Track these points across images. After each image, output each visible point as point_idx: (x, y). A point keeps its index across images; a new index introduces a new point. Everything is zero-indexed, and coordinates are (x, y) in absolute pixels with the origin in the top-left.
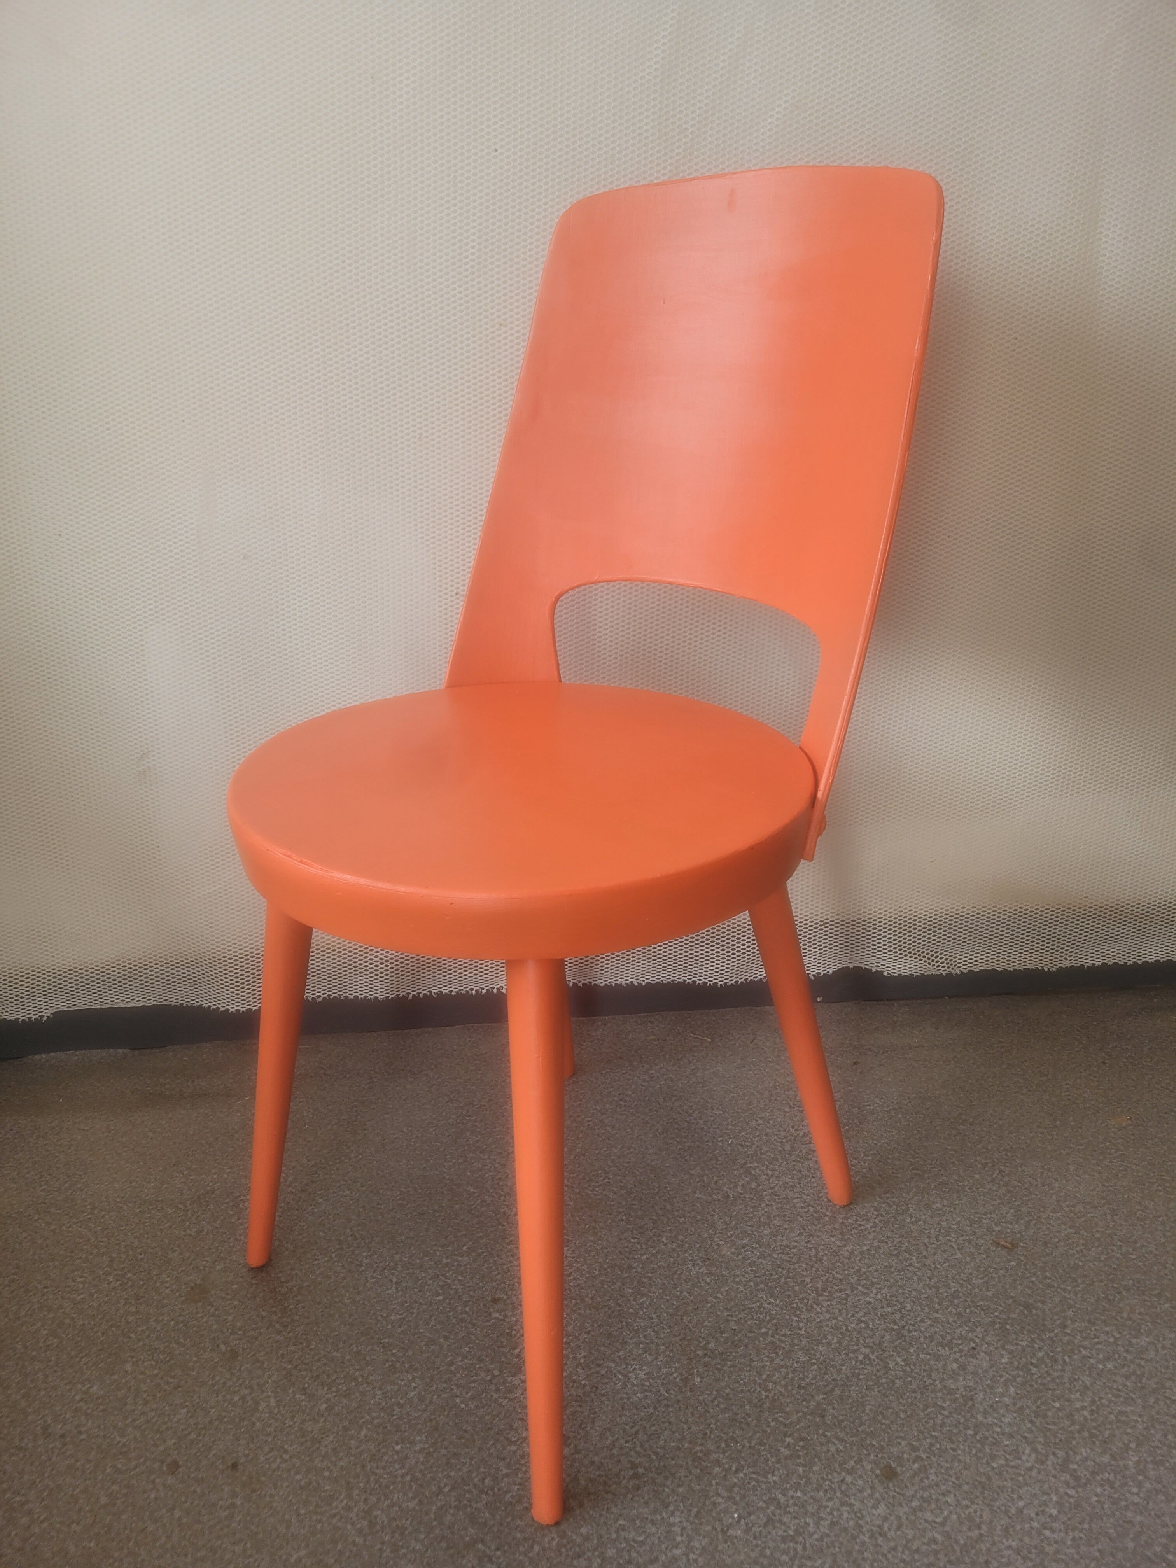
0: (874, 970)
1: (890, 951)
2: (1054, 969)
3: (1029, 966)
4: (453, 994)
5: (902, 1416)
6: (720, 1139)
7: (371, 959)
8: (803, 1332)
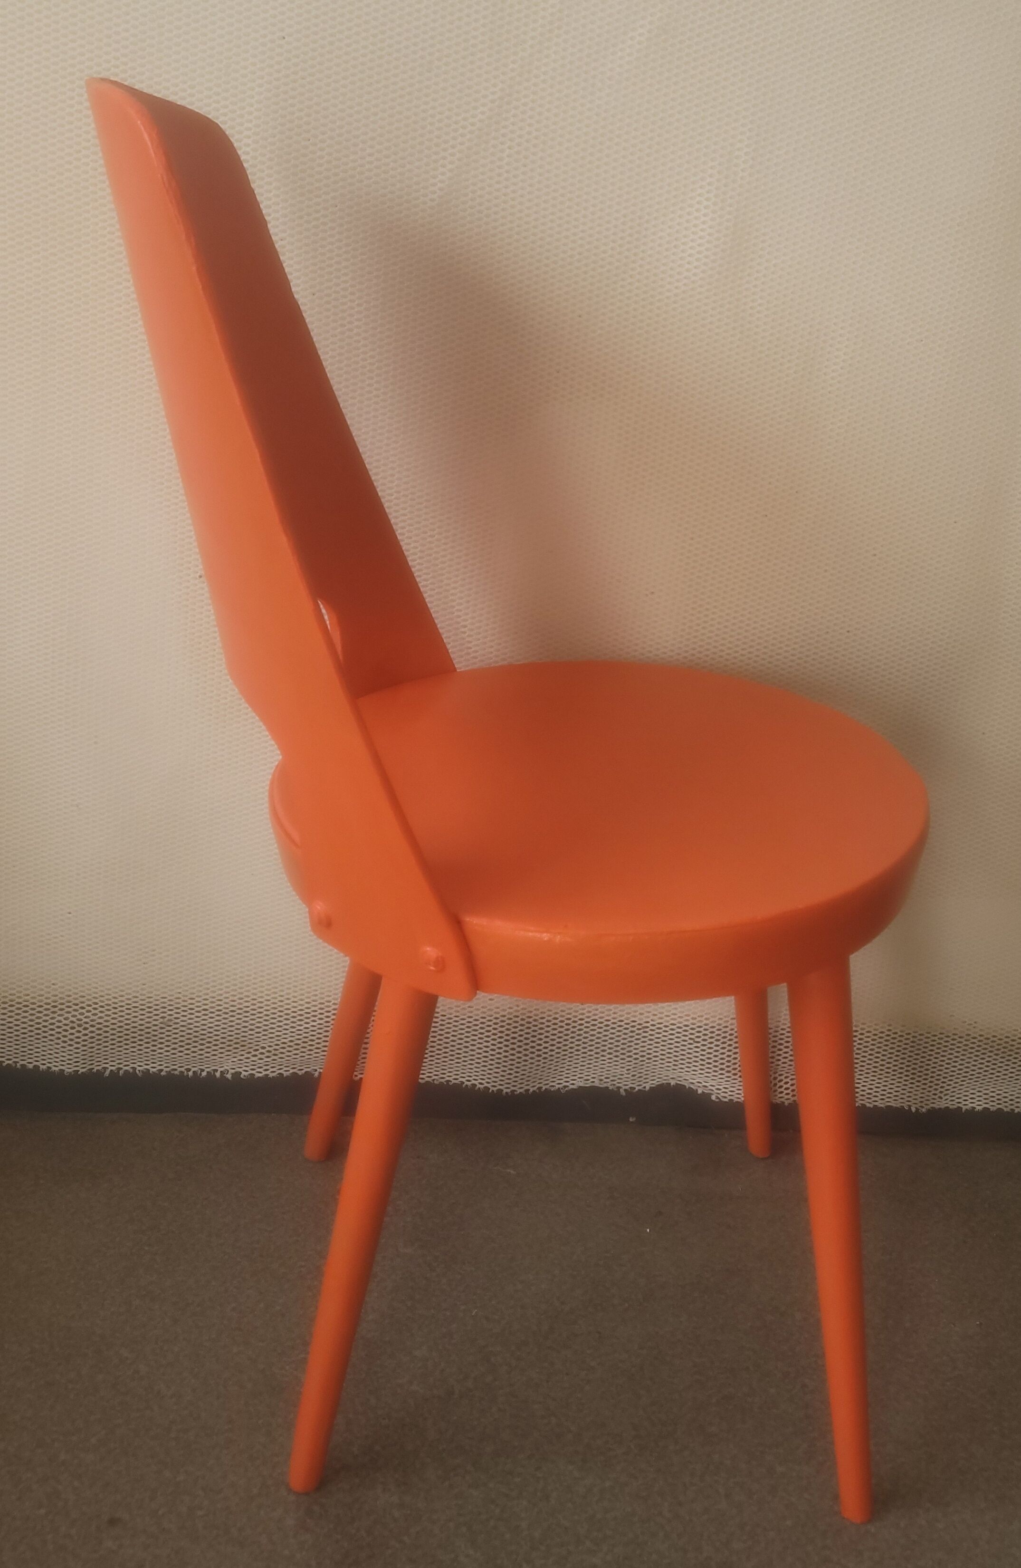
0: (700, 1091)
1: (722, 1069)
2: (924, 1110)
3: (893, 1104)
4: (163, 1073)
7: (59, 1021)
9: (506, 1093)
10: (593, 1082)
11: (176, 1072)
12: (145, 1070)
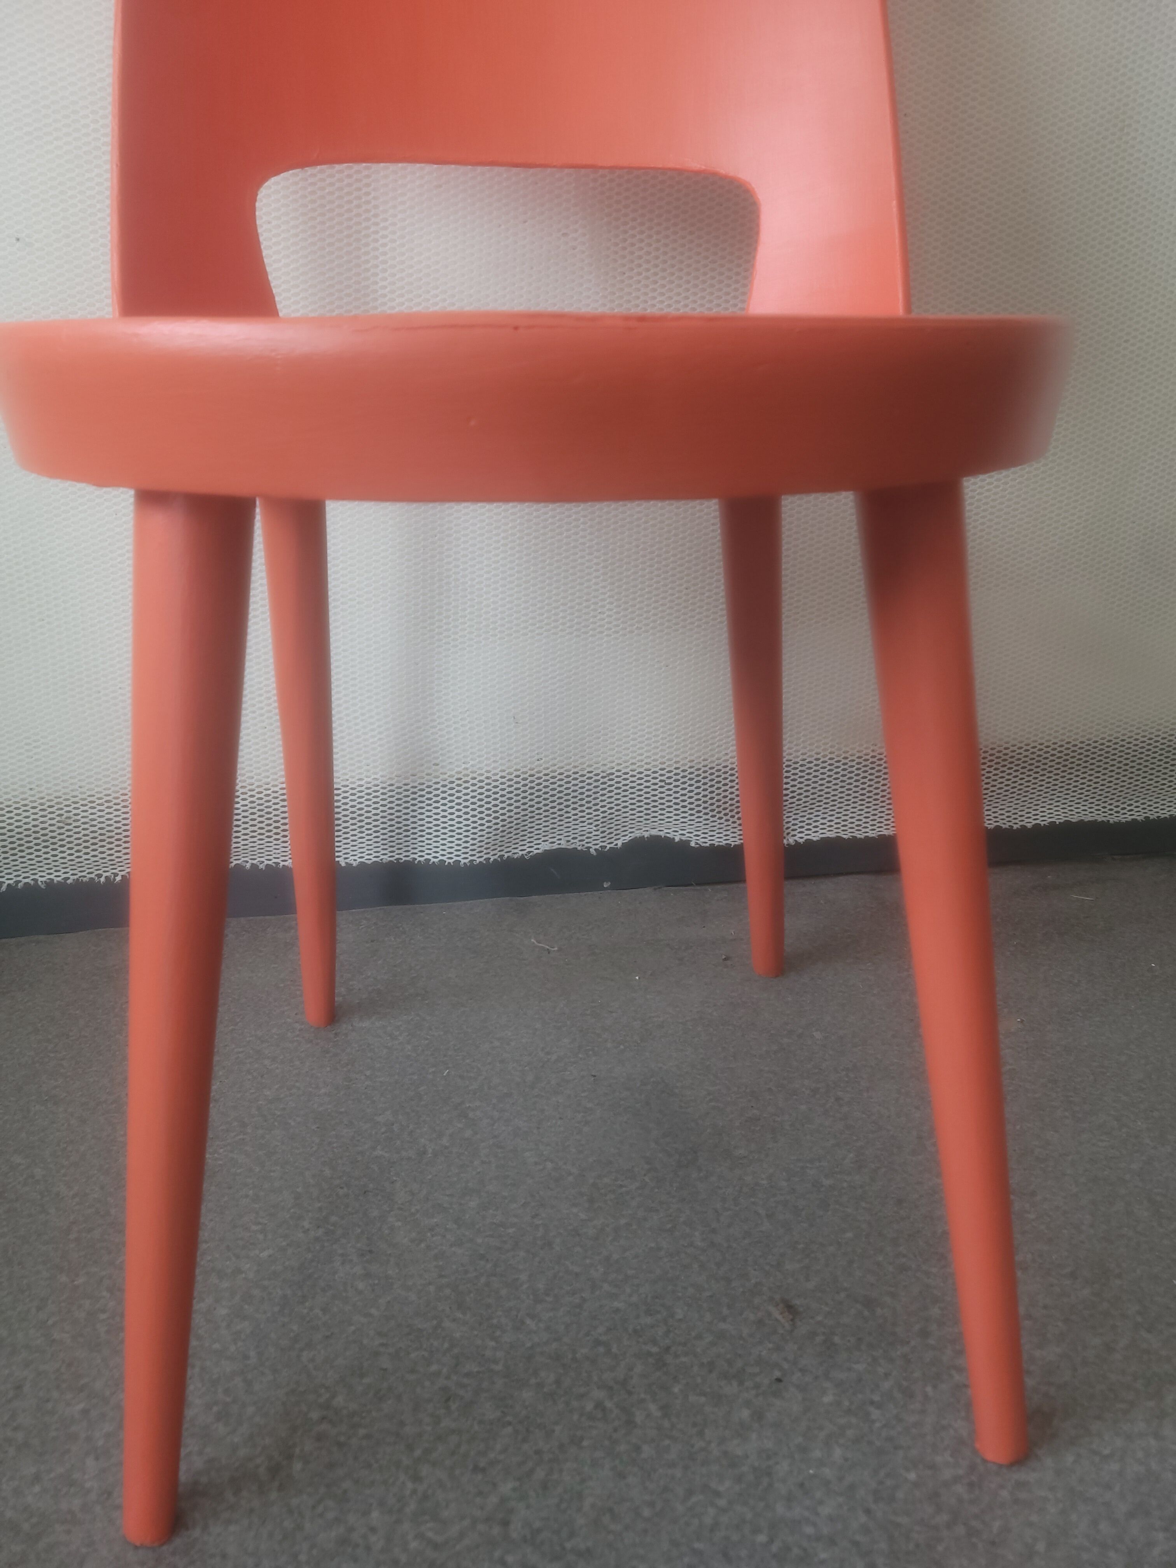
0: (677, 839)
4: (69, 882)
5: (646, 1512)
6: (431, 1070)
8: (499, 1367)
9: (465, 863)
10: (560, 844)
11: (85, 879)
12: (48, 881)
